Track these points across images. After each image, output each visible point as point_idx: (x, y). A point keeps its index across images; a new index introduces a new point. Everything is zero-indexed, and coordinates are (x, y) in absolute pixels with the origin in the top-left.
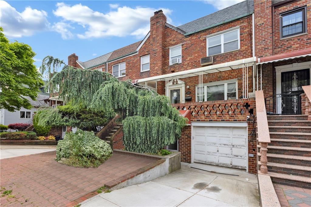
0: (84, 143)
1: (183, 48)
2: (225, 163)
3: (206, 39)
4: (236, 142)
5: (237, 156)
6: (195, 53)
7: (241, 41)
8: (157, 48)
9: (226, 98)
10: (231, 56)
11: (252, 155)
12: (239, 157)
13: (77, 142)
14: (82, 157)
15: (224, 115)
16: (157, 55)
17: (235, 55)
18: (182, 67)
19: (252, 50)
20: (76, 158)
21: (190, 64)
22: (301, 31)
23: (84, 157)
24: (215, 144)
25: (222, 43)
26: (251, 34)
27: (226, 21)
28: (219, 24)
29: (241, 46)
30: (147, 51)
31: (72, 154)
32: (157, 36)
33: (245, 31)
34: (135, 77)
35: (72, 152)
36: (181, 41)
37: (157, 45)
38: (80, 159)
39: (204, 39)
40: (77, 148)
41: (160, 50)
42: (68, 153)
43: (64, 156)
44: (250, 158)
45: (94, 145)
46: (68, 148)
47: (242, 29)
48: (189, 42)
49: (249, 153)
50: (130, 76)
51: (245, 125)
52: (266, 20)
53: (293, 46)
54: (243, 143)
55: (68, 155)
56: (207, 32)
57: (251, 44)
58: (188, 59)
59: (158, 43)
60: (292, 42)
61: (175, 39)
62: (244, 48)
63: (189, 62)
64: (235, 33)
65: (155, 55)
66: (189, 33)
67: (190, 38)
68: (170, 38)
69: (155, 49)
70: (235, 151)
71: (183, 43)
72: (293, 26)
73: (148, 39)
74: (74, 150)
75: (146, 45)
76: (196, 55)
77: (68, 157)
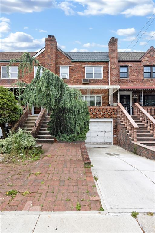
0: (23, 138)
1: (70, 69)
2: (101, 142)
3: (85, 67)
4: (107, 130)
5: (107, 137)
6: (78, 74)
7: (103, 74)
8: (51, 64)
9: (95, 105)
10: (98, 81)
11: (115, 136)
12: (108, 138)
13: (18, 138)
14: (20, 150)
15: (98, 115)
16: (51, 69)
17: (101, 81)
18: (70, 81)
19: (108, 81)
20: (16, 152)
21: (75, 80)
22: (126, 76)
23: (22, 149)
24: (96, 131)
25: (94, 72)
26: (108, 72)
27: (96, 61)
28: (93, 61)
29: (103, 77)
30: (41, 63)
31: (14, 149)
32: (52, 54)
33: (105, 69)
34: (28, 81)
35: (13, 147)
36: (69, 63)
37: (51, 61)
38: (19, 151)
39: (83, 67)
40: (18, 143)
41: (54, 66)
42: (10, 149)
43: (6, 152)
44: (114, 137)
45: (28, 140)
46: (10, 144)
47: (104, 68)
48: (75, 66)
49: (114, 135)
50: (23, 80)
51: (112, 120)
52: (115, 67)
53: (124, 83)
54: (110, 130)
55: (9, 150)
56: (86, 63)
57: (108, 77)
58: (74, 77)
59: (52, 60)
60: (124, 81)
61: (64, 61)
62: (105, 78)
63: (74, 79)
64: (100, 69)
65: (50, 68)
66: (75, 60)
67: (75, 63)
68: (61, 59)
69: (49, 64)
70: (107, 135)
71: (70, 66)
72: (124, 73)
73: (41, 53)
74: (15, 145)
75: (40, 58)
76: (79, 76)
77: (9, 152)
